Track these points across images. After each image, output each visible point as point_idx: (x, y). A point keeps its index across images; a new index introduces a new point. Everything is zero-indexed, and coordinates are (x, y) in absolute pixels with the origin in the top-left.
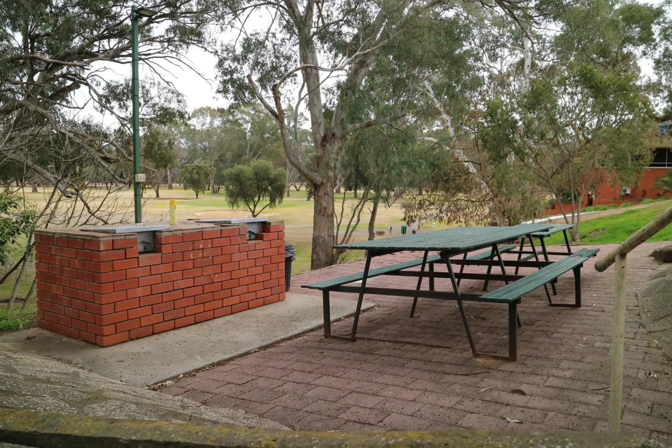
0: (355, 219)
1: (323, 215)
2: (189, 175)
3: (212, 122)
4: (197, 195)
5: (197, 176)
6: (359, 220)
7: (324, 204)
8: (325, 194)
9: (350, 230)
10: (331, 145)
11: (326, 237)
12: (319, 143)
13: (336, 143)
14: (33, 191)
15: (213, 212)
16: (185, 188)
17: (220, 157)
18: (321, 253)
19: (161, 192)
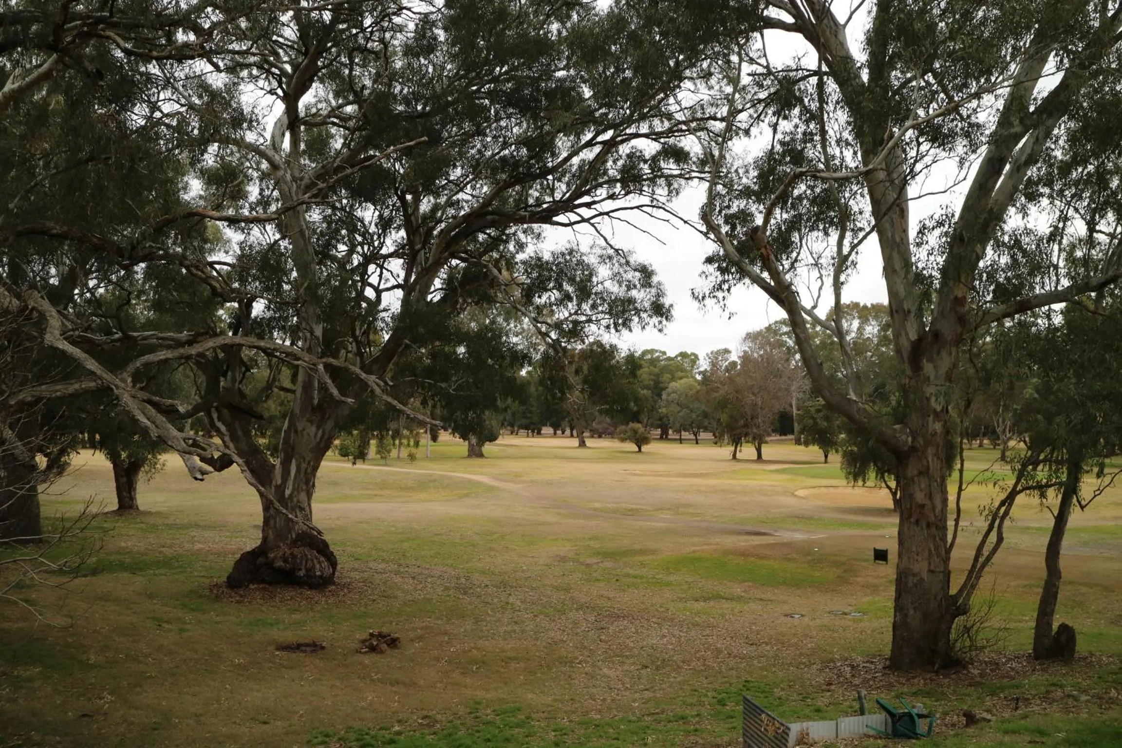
0: (993, 537)
1: (917, 523)
2: (811, 421)
3: (860, 329)
4: (826, 457)
5: (825, 424)
6: (1000, 539)
7: (920, 497)
8: (920, 473)
9: (981, 560)
10: (931, 360)
11: (925, 575)
12: (905, 356)
13: (944, 354)
14: (580, 445)
15: (832, 489)
16: (806, 444)
17: (876, 390)
18: (912, 612)
19: (765, 449)
